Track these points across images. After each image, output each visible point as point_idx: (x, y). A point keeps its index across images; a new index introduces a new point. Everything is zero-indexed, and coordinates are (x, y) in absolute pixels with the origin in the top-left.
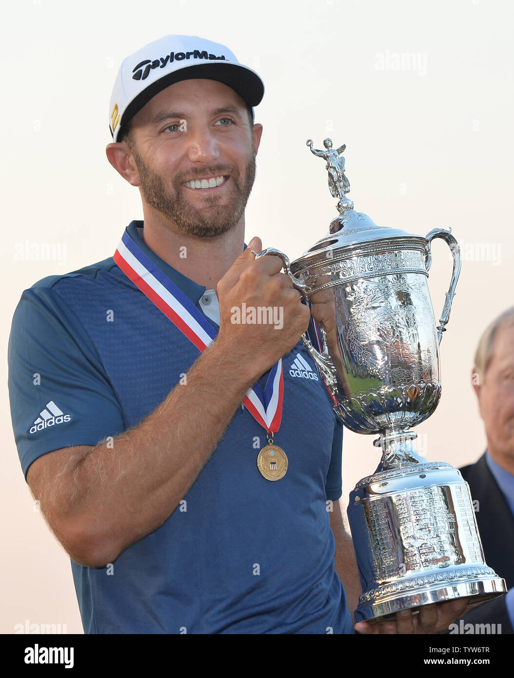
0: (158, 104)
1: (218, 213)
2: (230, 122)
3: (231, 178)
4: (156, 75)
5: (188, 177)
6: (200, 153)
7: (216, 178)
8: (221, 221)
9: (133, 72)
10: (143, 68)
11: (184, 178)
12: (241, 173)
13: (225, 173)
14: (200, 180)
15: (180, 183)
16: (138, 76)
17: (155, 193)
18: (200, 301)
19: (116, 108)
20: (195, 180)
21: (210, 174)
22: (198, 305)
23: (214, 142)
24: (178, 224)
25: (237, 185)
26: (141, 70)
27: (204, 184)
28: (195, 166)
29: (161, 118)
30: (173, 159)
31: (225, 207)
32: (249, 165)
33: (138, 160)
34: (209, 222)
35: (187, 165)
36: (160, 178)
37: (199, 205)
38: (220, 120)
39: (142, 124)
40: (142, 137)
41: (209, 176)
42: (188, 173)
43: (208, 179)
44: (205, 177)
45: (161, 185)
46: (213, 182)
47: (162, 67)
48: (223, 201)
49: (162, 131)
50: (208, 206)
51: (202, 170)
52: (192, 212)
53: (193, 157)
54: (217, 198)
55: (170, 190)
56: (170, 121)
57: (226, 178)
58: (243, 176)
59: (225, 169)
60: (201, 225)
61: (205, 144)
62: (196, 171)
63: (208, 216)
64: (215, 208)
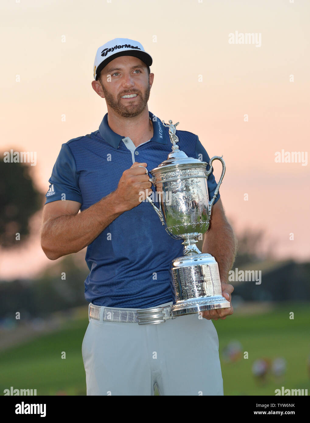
0: (111, 65)
1: (134, 108)
2: (139, 72)
4: (110, 54)
5: (123, 94)
7: (133, 94)
8: (134, 111)
9: (101, 53)
10: (105, 52)
13: (137, 93)
14: (127, 95)
15: (120, 96)
16: (103, 55)
17: (110, 101)
20: (125, 95)
23: (132, 80)
25: (142, 98)
27: (128, 96)
29: (112, 70)
31: (136, 106)
33: (104, 88)
34: (130, 111)
35: (122, 89)
36: (112, 95)
37: (126, 105)
38: (135, 71)
43: (130, 94)
45: (112, 98)
46: (132, 96)
47: (112, 51)
48: (136, 103)
49: (112, 75)
50: (130, 105)
51: (128, 91)
52: (124, 107)
53: (124, 86)
54: (134, 102)
55: (116, 100)
56: (115, 71)
57: (138, 95)
59: (136, 91)
62: (125, 91)
63: (130, 109)
64: (132, 106)
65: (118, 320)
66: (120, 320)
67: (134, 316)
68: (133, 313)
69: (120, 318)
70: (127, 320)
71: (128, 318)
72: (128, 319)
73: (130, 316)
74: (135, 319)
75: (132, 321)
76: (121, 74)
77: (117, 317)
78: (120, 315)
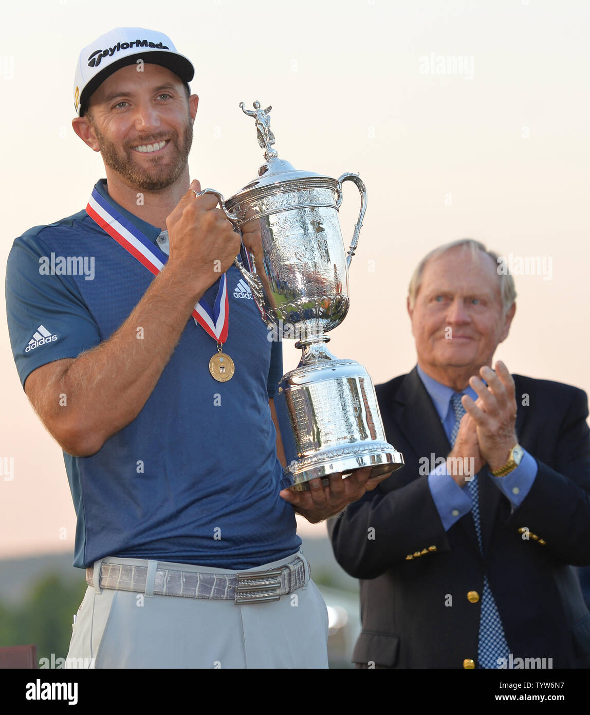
0: (109, 86)
1: (162, 171)
2: (168, 97)
3: (171, 142)
4: (107, 62)
5: (135, 143)
6: (143, 124)
7: (158, 142)
8: (164, 177)
9: (89, 60)
10: (96, 57)
11: (132, 144)
12: (180, 135)
13: (167, 138)
14: (146, 145)
15: (130, 147)
16: (92, 64)
17: (111, 157)
18: (157, 240)
19: (77, 89)
20: (142, 145)
21: (153, 140)
22: (156, 243)
23: (155, 114)
24: (131, 181)
25: (176, 146)
26: (95, 59)
27: (149, 148)
28: (141, 134)
29: (112, 97)
30: (123, 128)
31: (167, 165)
32: (186, 129)
33: (96, 130)
34: (155, 179)
35: (135, 134)
36: (113, 145)
37: (146, 165)
38: (160, 96)
39: (98, 103)
40: (98, 113)
41: (152, 141)
42: (135, 140)
43: (152, 144)
44: (150, 142)
45: (114, 150)
46: (157, 147)
47: (110, 55)
48: (166, 160)
49: (113, 107)
50: (153, 165)
51: (148, 137)
52: (141, 170)
53: (139, 127)
54: (160, 158)
55: (122, 154)
56: (119, 99)
57: (168, 141)
58: (181, 139)
59: (165, 135)
60: (148, 181)
61: (148, 117)
62: (141, 138)
63: (153, 173)
64: (159, 167)
65: (194, 593)
66: (197, 593)
67: (228, 585)
68: (225, 580)
69: (197, 589)
70: (212, 595)
71: (215, 589)
72: (214, 592)
73: (219, 585)
74: (228, 592)
75: (222, 596)
76: (131, 103)
77: (192, 587)
78: (198, 583)
